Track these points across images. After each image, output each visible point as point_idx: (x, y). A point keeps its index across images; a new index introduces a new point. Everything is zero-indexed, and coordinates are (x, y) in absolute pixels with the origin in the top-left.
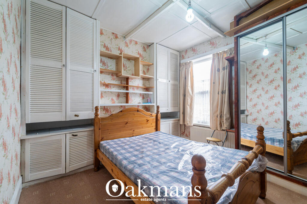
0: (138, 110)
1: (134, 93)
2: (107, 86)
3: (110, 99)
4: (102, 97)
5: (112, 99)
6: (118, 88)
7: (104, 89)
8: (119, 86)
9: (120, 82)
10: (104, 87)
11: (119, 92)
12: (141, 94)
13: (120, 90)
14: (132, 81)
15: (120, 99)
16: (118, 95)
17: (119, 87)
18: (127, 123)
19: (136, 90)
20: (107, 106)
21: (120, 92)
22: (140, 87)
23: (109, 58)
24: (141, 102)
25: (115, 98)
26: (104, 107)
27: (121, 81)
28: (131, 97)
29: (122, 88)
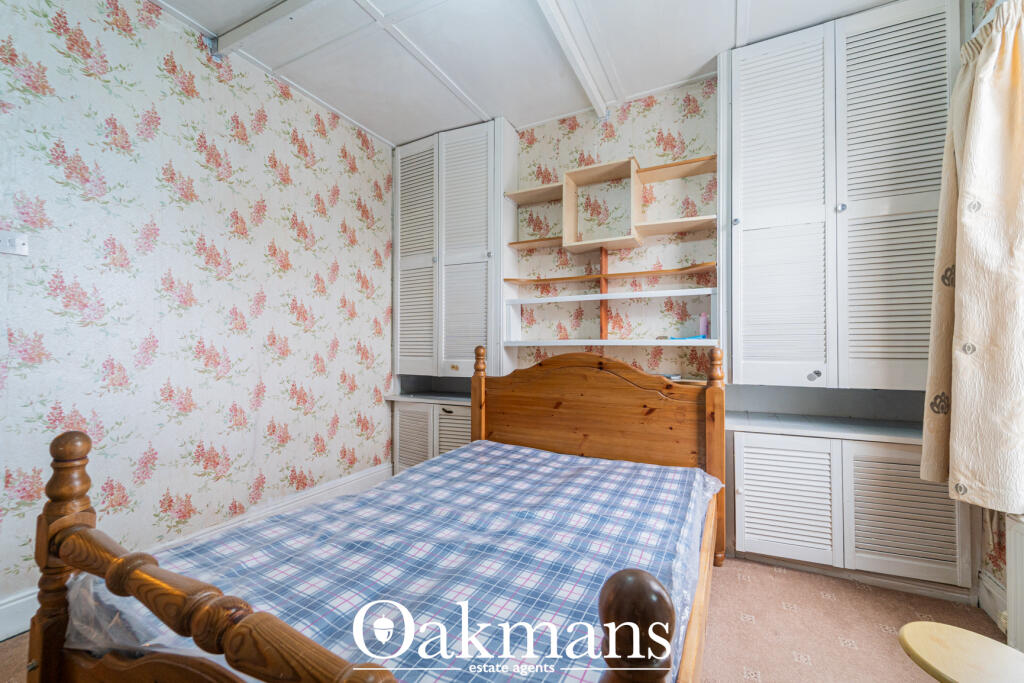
0: (600, 363)
1: (639, 300)
2: (544, 286)
3: (554, 327)
4: (533, 320)
5: (560, 327)
6: (579, 289)
7: (534, 298)
8: (582, 282)
9: (583, 268)
10: (538, 293)
11: (580, 302)
12: (669, 304)
13: (586, 293)
14: (630, 256)
15: (585, 323)
16: (579, 313)
17: (581, 285)
18: (558, 405)
19: (644, 287)
20: (545, 348)
21: (587, 302)
22: (667, 273)
23: (550, 202)
24: (672, 331)
25: (568, 324)
26: (538, 349)
27: (589, 264)
28: (627, 316)
29: (591, 288)
